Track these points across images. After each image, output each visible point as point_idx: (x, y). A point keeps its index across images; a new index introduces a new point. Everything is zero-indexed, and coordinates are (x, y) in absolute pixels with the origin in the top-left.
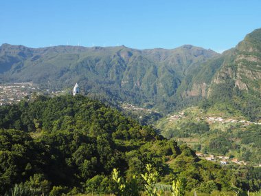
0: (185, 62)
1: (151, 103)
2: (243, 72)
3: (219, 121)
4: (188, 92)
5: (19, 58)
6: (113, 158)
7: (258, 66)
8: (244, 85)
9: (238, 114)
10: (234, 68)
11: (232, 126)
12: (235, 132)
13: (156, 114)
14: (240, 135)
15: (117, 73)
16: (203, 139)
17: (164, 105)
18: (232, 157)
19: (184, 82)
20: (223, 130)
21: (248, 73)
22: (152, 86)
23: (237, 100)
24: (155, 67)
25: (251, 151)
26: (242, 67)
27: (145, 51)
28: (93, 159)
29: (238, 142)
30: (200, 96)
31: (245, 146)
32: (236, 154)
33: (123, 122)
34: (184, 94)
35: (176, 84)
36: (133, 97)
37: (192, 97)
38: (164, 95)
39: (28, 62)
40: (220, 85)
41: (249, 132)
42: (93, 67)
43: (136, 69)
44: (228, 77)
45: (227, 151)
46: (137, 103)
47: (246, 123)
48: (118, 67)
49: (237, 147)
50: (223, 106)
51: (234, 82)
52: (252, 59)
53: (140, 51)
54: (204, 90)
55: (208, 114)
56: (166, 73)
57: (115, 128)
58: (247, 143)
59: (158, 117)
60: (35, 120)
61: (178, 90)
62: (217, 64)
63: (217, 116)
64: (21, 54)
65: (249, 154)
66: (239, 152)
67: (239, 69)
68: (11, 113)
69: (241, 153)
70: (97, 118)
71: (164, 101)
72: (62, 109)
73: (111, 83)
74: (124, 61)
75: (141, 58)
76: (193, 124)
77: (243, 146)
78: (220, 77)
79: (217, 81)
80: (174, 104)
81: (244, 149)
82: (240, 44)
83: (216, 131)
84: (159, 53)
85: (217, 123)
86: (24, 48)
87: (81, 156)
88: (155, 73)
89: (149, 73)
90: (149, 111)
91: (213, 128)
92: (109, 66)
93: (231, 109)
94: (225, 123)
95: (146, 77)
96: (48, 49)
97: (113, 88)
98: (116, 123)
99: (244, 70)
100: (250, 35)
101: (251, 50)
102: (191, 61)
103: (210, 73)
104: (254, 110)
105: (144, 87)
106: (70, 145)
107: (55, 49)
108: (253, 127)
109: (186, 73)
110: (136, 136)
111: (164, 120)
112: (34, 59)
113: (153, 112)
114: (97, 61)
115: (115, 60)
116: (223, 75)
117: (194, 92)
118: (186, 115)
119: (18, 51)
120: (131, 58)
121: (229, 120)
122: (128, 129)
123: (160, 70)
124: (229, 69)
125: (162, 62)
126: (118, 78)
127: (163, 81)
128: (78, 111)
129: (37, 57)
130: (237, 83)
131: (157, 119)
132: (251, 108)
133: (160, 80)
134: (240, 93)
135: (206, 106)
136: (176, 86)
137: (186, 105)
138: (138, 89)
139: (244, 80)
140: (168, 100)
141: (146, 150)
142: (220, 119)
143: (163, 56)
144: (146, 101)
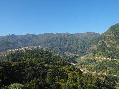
0: (88, 38)
1: (76, 52)
2: (109, 41)
3: (99, 59)
4: (89, 48)
5: (32, 38)
6: (41, 72)
7: (115, 38)
8: (109, 45)
9: (107, 56)
10: (105, 39)
11: (104, 60)
12: (105, 63)
13: (77, 56)
14: (107, 64)
15: (64, 42)
16: (93, 65)
17: (80, 53)
18: (104, 72)
19: (88, 44)
20: (100, 62)
21: (111, 41)
22: (76, 46)
23: (107, 51)
24: (77, 40)
25: (111, 70)
26: (108, 39)
27: (74, 34)
28: (33, 72)
29: (106, 66)
30: (94, 49)
31: (109, 68)
32: (106, 71)
33: (55, 58)
34: (88, 49)
35: (85, 45)
36: (69, 50)
37: (91, 50)
38: (81, 50)
39: (35, 39)
40: (100, 45)
41: (111, 62)
42: (56, 40)
43: (70, 40)
44: (103, 43)
45: (102, 70)
46: (71, 52)
47: (109, 59)
48: (64, 40)
49: (106, 68)
50: (101, 53)
51: (106, 44)
52: (112, 36)
53: (72, 34)
54: (95, 47)
55: (95, 56)
56: (81, 42)
57: (52, 61)
58: (110, 67)
59: (78, 57)
60: (24, 58)
61: (86, 48)
62: (99, 38)
63: (99, 57)
64: (33, 37)
65: (111, 71)
66: (107, 70)
67: (107, 40)
68: (16, 56)
69: (108, 70)
70: (45, 57)
71: (80, 51)
72: (33, 54)
73: (62, 45)
74: (66, 38)
75: (72, 37)
76: (89, 60)
77: (108, 68)
78: (100, 42)
79: (99, 44)
80: (84, 53)
81: (109, 69)
82: (108, 31)
83: (98, 62)
84: (79, 35)
85: (98, 59)
86: (34, 35)
87: (28, 71)
88: (77, 42)
89: (75, 41)
90: (75, 55)
91: (97, 61)
92: (61, 40)
93: (104, 54)
94: (101, 59)
95: (74, 43)
96: (41, 35)
97: (62, 47)
98: (52, 59)
99: (109, 40)
100: (111, 27)
101: (112, 32)
102: (90, 37)
103: (97, 41)
104: (114, 54)
105: (73, 47)
106: (25, 67)
107: (43, 35)
108: (112, 61)
109: (89, 41)
110: (59, 64)
111: (80, 58)
112: (36, 38)
113: (76, 55)
114: (57, 38)
115: (63, 38)
116: (101, 42)
117: (91, 48)
118: (87, 56)
119: (32, 36)
120: (69, 37)
121: (103, 58)
122: (56, 61)
123: (79, 40)
124: (104, 40)
125: (80, 38)
126: (64, 44)
127: (80, 44)
128: (39, 55)
129: (38, 37)
130: (107, 45)
131: (77, 58)
132: (112, 53)
133: (79, 44)
134: (108, 48)
135: (95, 53)
136: (85, 46)
137: (88, 53)
138: (71, 48)
139: (109, 43)
140: (82, 51)
141: (61, 69)
142: (100, 58)
143: (80, 36)
144: (74, 52)
